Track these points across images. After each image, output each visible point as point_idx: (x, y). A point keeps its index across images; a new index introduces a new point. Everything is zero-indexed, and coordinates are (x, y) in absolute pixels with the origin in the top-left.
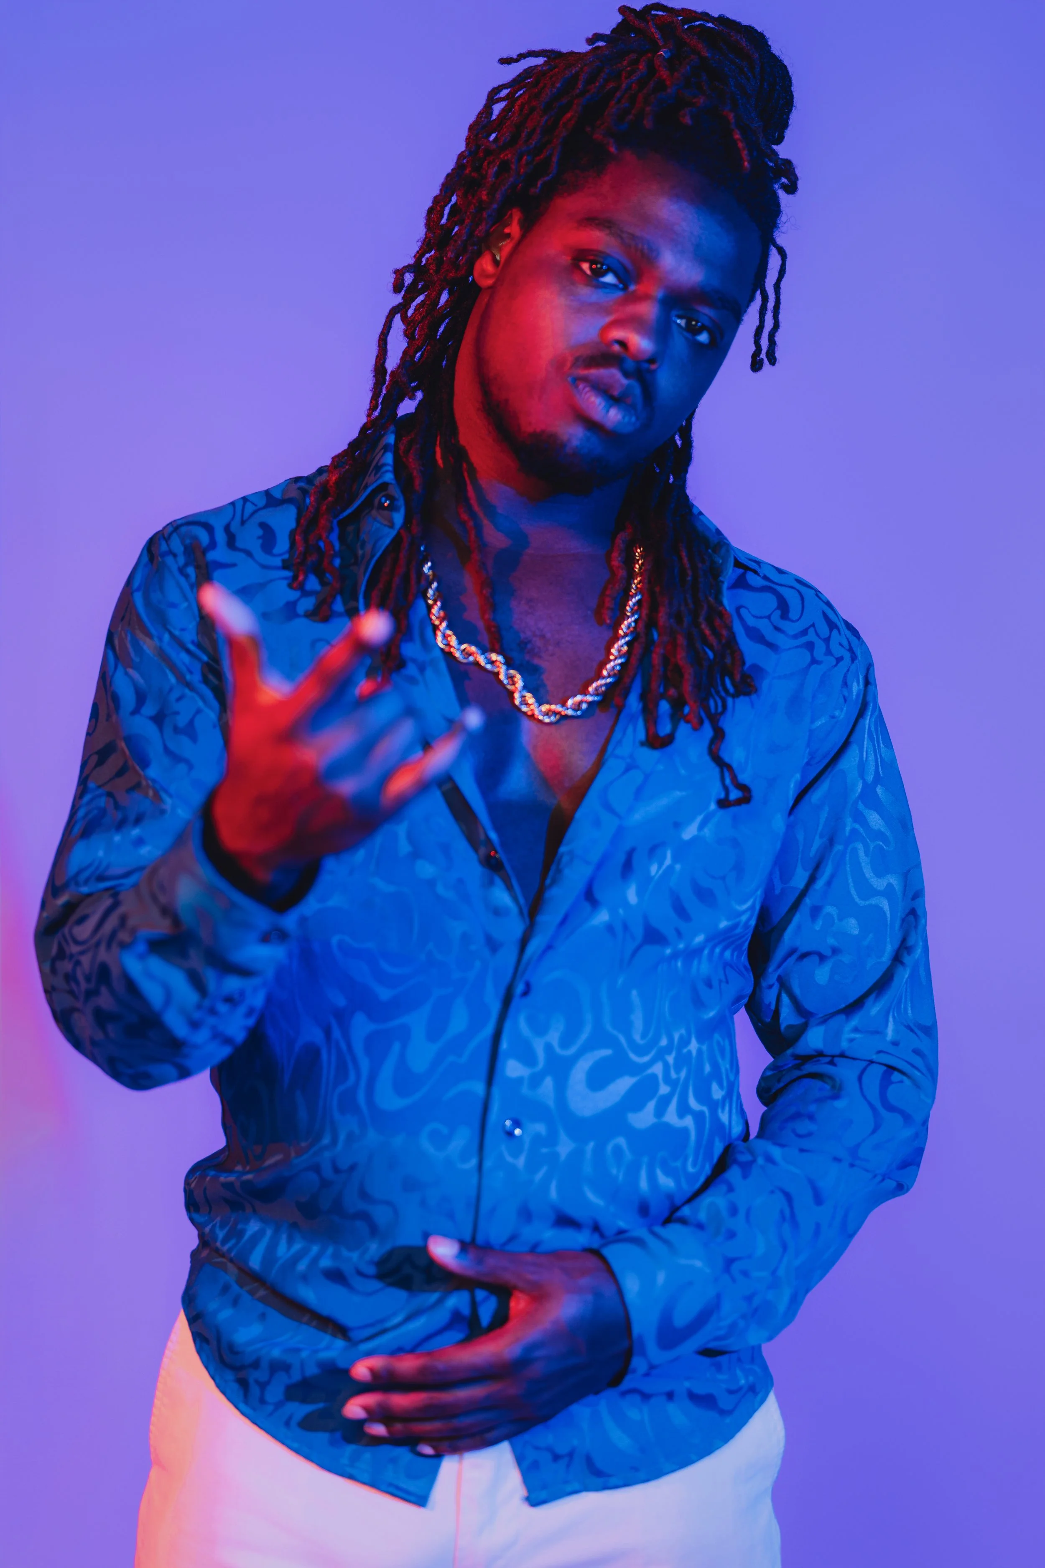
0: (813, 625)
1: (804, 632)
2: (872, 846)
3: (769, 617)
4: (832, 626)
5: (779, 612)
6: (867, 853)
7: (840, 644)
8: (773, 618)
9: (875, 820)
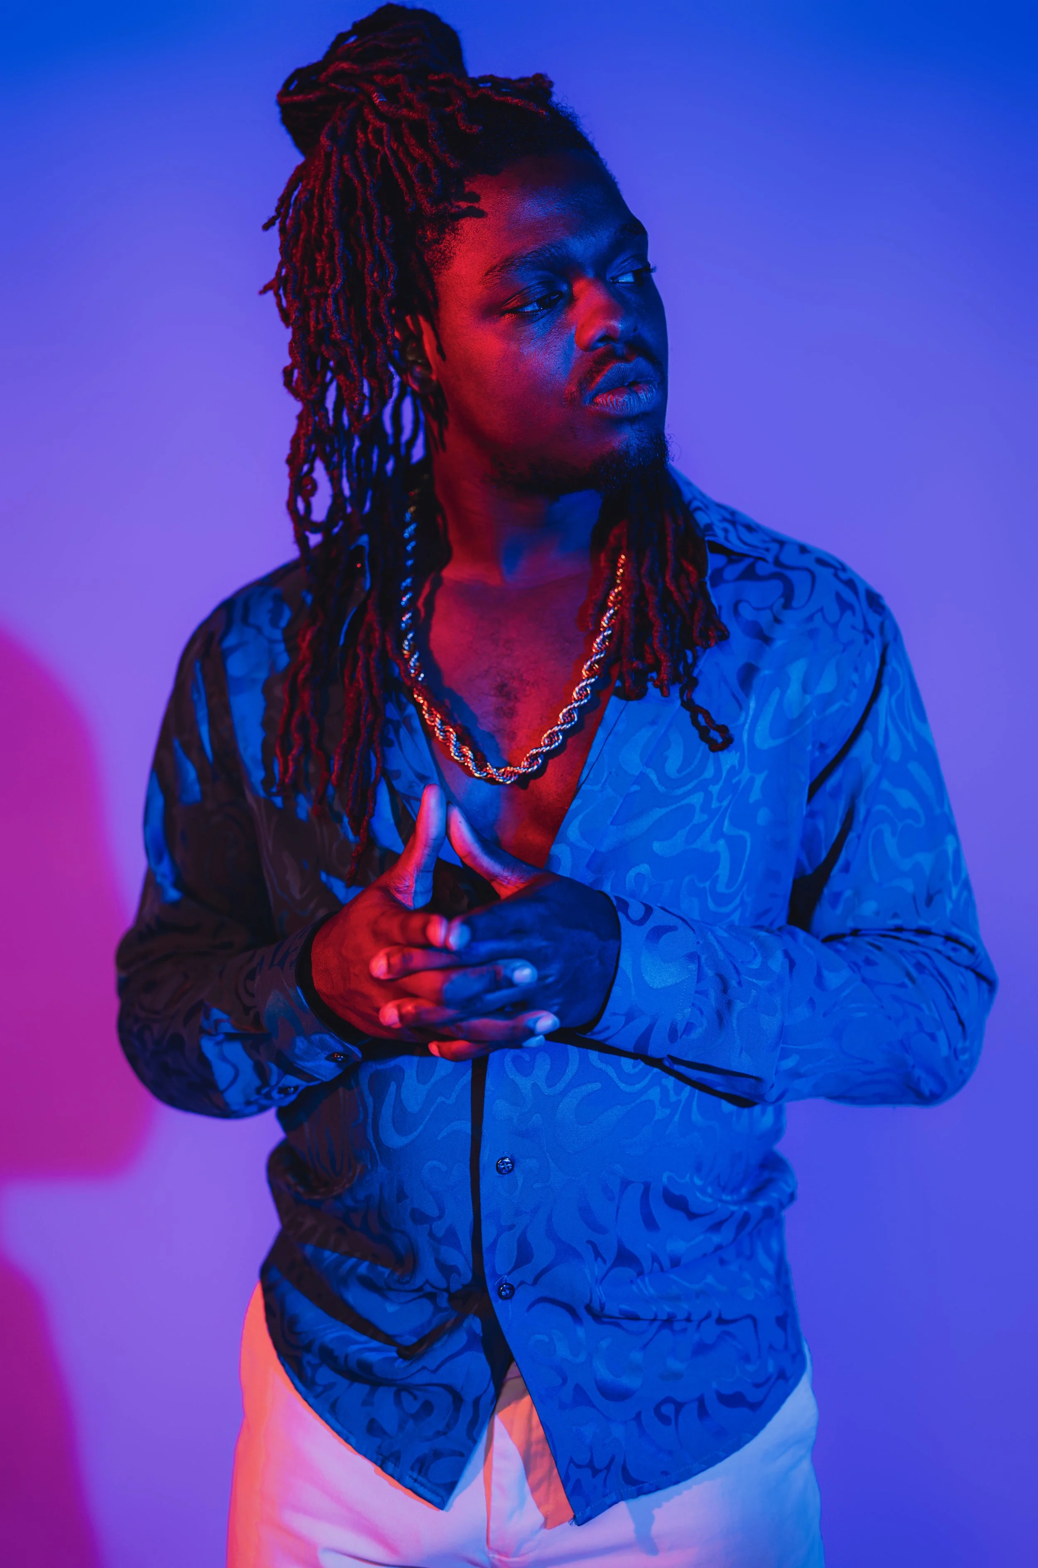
0: (821, 610)
1: (810, 618)
2: (900, 826)
3: (771, 608)
4: (844, 606)
5: (782, 601)
6: (893, 834)
7: (853, 627)
8: (775, 608)
9: (905, 798)
